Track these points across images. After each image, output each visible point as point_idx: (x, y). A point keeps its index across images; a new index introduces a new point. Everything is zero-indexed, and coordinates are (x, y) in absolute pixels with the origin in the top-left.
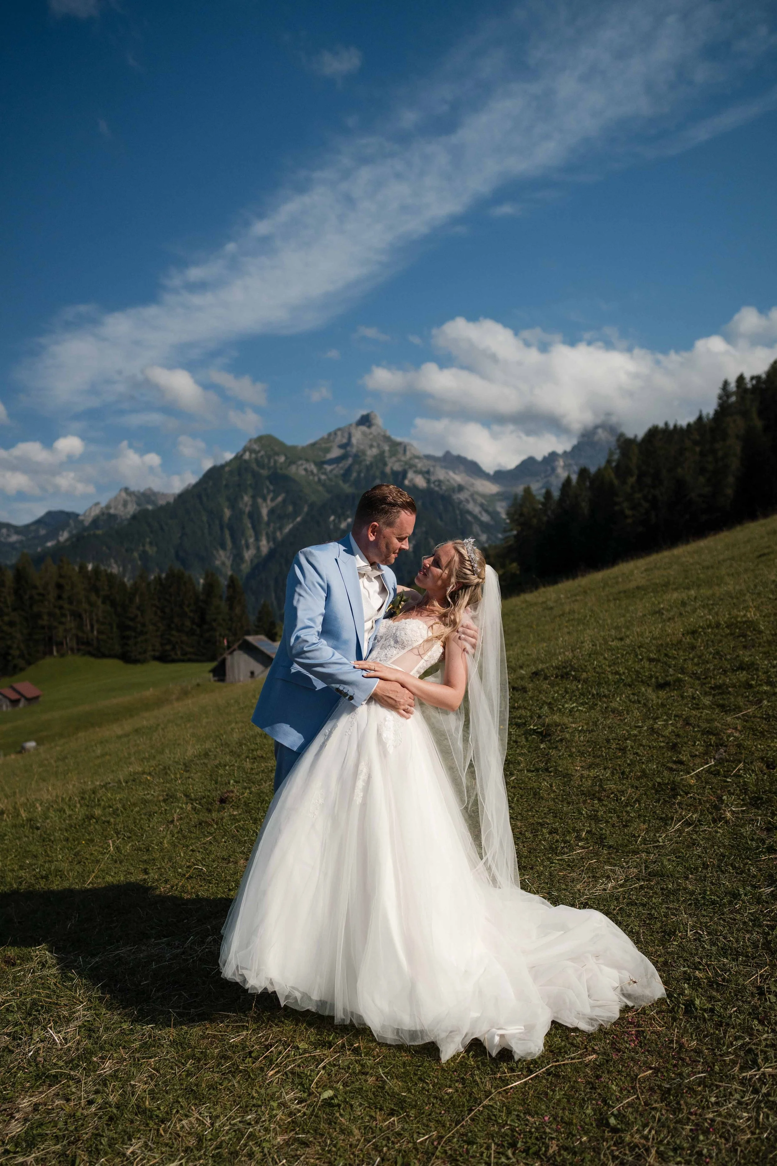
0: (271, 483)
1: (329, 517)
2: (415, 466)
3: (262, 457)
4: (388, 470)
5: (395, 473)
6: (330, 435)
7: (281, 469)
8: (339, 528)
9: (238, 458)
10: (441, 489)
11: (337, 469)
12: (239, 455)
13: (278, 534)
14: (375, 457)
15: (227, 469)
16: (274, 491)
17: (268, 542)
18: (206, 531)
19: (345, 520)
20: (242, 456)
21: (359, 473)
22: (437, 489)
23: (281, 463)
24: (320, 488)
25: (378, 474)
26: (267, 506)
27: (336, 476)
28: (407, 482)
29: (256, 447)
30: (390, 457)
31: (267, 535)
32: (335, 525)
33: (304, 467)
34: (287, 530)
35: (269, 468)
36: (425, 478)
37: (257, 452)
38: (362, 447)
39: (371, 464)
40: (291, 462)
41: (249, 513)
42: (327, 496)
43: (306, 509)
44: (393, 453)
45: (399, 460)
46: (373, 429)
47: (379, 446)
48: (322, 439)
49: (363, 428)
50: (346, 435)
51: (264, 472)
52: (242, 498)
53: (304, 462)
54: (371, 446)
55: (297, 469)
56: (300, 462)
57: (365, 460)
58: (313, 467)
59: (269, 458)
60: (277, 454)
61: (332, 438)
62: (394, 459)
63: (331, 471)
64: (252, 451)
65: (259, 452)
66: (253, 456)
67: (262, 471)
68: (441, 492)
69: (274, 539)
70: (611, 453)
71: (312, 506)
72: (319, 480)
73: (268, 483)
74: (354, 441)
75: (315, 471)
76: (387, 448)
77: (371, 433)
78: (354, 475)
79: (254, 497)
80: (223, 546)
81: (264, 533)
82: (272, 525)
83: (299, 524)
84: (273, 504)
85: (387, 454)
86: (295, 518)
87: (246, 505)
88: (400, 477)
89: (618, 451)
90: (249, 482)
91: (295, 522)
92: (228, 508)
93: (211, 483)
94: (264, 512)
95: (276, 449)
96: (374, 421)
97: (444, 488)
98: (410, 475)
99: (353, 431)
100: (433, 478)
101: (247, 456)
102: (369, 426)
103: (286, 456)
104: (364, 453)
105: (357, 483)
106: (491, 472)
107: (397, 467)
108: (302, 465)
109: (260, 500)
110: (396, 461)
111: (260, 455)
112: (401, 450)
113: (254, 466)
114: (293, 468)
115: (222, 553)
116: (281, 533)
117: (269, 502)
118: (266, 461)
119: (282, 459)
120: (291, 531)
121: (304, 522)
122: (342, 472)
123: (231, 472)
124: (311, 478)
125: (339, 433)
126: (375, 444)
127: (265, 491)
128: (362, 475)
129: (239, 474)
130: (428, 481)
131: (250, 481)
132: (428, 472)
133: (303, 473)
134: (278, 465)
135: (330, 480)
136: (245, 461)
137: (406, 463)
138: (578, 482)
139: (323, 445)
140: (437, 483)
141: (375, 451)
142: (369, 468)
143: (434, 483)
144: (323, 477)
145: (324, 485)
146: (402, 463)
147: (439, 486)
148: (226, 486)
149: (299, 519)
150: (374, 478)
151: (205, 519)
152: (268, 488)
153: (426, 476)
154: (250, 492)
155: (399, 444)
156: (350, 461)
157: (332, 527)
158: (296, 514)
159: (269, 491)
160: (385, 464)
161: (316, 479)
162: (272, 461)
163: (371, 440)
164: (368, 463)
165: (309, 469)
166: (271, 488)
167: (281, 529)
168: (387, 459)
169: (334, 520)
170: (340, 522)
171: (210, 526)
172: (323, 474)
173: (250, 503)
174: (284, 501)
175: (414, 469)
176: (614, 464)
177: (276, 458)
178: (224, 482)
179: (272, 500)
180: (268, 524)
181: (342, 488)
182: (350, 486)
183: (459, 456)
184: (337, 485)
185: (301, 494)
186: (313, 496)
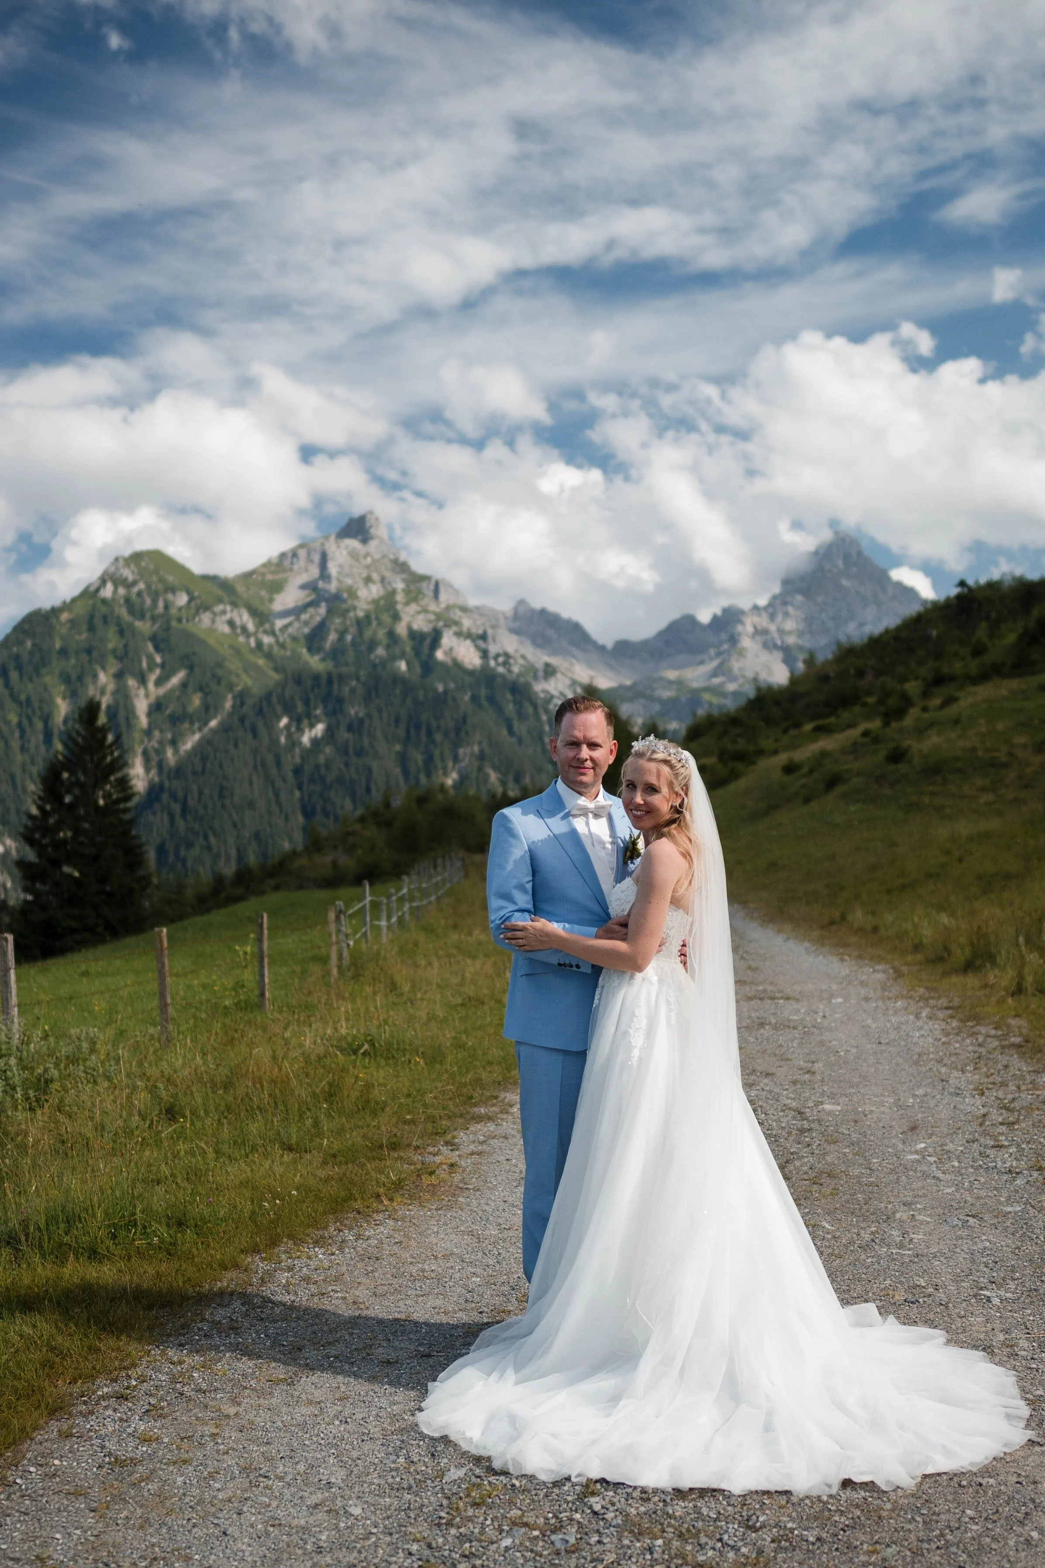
0: (157, 648)
1: (279, 719)
2: (457, 623)
3: (139, 594)
4: (401, 629)
5: (416, 637)
6: (283, 555)
7: (180, 620)
8: (300, 743)
9: (89, 594)
10: (510, 671)
11: (296, 625)
12: (92, 589)
13: (169, 753)
14: (375, 602)
15: (65, 616)
16: (163, 666)
17: (147, 769)
18: (15, 744)
19: (312, 726)
20: (98, 590)
21: (342, 634)
22: (501, 670)
23: (180, 609)
24: (261, 662)
25: (381, 634)
26: (147, 696)
27: (294, 639)
28: (439, 655)
29: (128, 574)
30: (407, 604)
31: (145, 753)
32: (289, 736)
33: (228, 616)
34: (189, 744)
35: (154, 619)
36: (477, 647)
37: (129, 586)
38: (349, 581)
39: (368, 617)
40: (199, 606)
41: (109, 707)
42: (276, 677)
43: (228, 704)
44: (413, 596)
45: (425, 611)
46: (373, 544)
47: (383, 580)
48: (267, 564)
49: (353, 543)
50: (316, 558)
51: (144, 627)
52: (95, 676)
53: (228, 608)
54: (368, 580)
55: (213, 621)
56: (219, 608)
57: (355, 608)
58: (245, 618)
59: (155, 596)
60: (173, 590)
61: (287, 563)
62: (413, 608)
63: (286, 627)
64: (118, 581)
65: (134, 583)
66: (122, 591)
67: (138, 624)
68: (511, 677)
69: (160, 765)
71: (241, 698)
72: (259, 644)
73: (150, 647)
74: (333, 569)
75: (251, 627)
76: (400, 585)
77: (367, 555)
78: (333, 637)
79: (119, 676)
81: (139, 750)
82: (157, 734)
83: (214, 732)
84: (161, 691)
85: (400, 597)
86: (206, 723)
87: (103, 692)
88: (427, 642)
90: (110, 646)
91: (206, 730)
92: (64, 698)
93: (29, 644)
94: (141, 706)
95: (170, 578)
96: (373, 531)
97: (516, 669)
98: (448, 639)
99: (331, 547)
100: (493, 649)
101: (108, 591)
102: (365, 541)
103: (189, 593)
104: (352, 593)
105: (336, 654)
106: (609, 645)
107: (421, 624)
108: (224, 612)
109: (132, 682)
110: (419, 613)
111: (135, 590)
112: (427, 589)
113: (123, 612)
114: (205, 618)
116: (176, 750)
117: (151, 686)
118: (148, 601)
119: (182, 599)
120: (194, 749)
121: (225, 728)
122: (306, 630)
123: (73, 623)
124: (241, 639)
125: (302, 553)
126: (375, 576)
127: (144, 664)
128: (349, 638)
129: (91, 628)
130: (485, 654)
131: (113, 642)
132: (484, 637)
133: (226, 629)
134: (173, 611)
135: (282, 646)
136: (104, 601)
137: (439, 617)
139: (269, 577)
140: (501, 659)
141: (375, 591)
142: (362, 624)
143: (497, 656)
144: (267, 640)
145: (269, 656)
146: (432, 617)
147: (505, 664)
148: (63, 652)
149: (213, 723)
150: (372, 645)
151: (14, 718)
152: (150, 658)
153: (481, 643)
154: (114, 666)
155: (425, 578)
156: (322, 610)
157: (283, 740)
158: (208, 710)
159: (152, 666)
160: (396, 617)
161: (252, 642)
162: (161, 604)
163: (368, 567)
164: (361, 614)
165: (238, 622)
166: (158, 659)
167: (174, 742)
168: (399, 607)
169: (288, 727)
170: (300, 730)
171: (23, 732)
172: (266, 632)
173: (111, 687)
174: (184, 685)
175: (454, 628)
177: (170, 596)
178: (58, 645)
179: (159, 683)
180: (148, 733)
181: (307, 663)
182: (323, 660)
183: (543, 612)
184: (296, 656)
185: (220, 672)
186: (244, 677)
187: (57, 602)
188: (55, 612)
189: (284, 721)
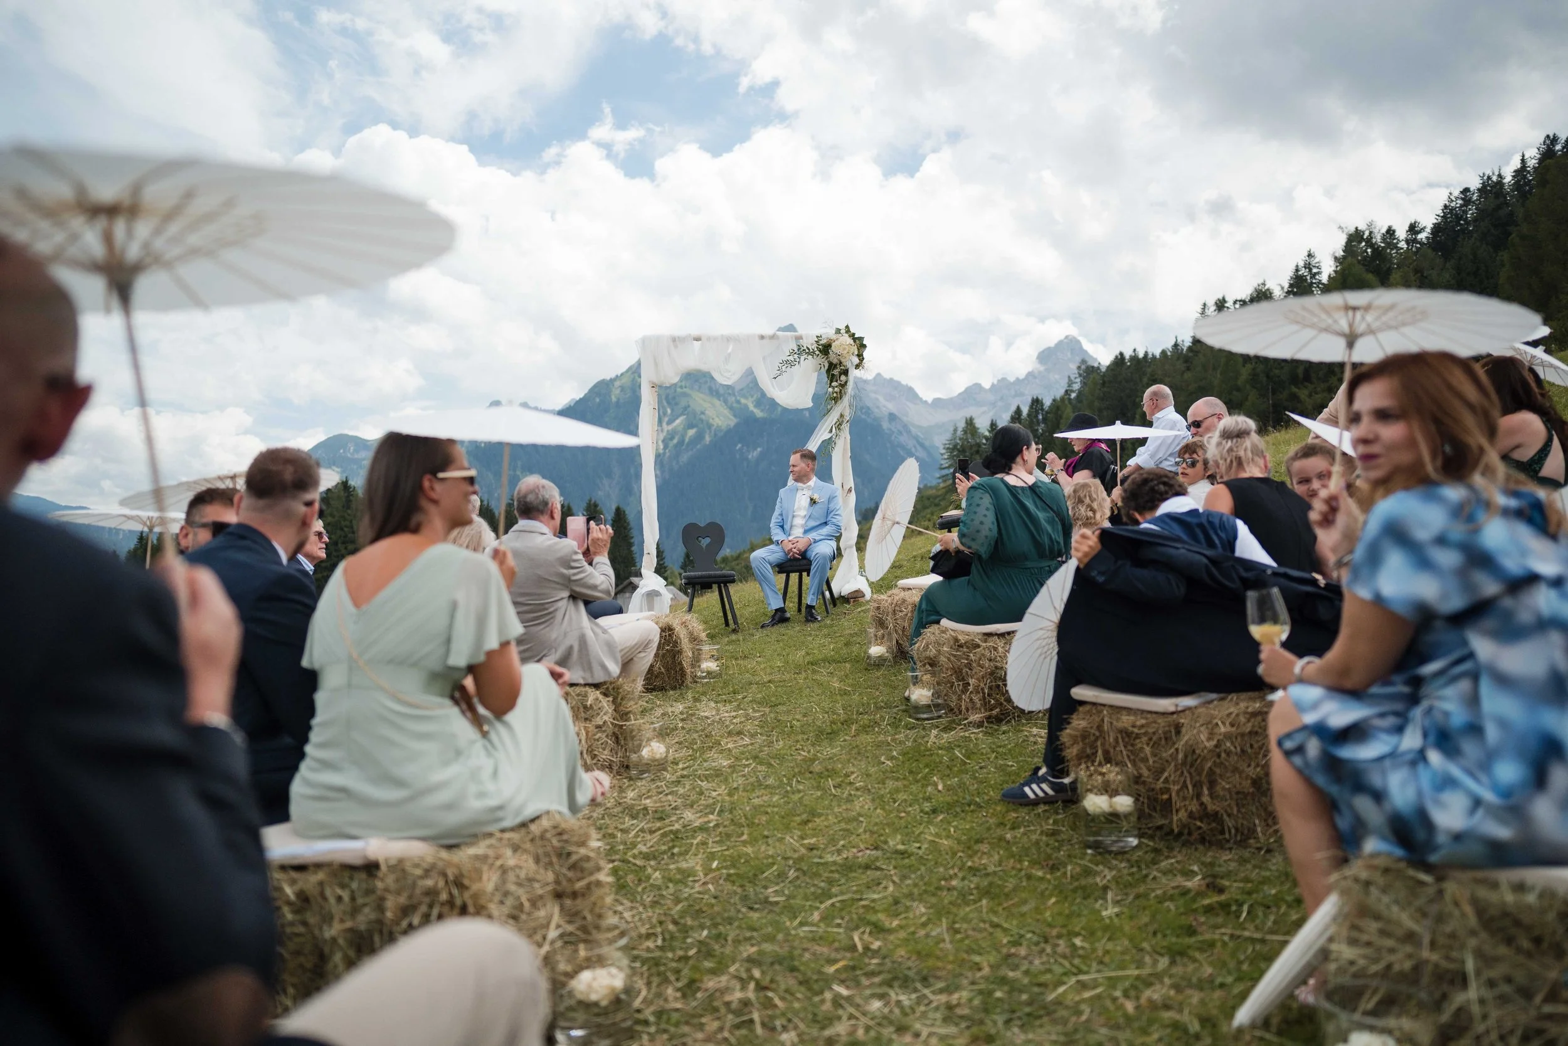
0: (669, 403)
1: (736, 446)
8: (746, 459)
9: (632, 371)
10: (868, 418)
12: (633, 368)
15: (617, 384)
19: (755, 449)
20: (636, 369)
22: (863, 417)
32: (742, 455)
42: (735, 421)
70: (1070, 383)
71: (715, 433)
73: (665, 402)
80: (609, 475)
82: (667, 452)
84: (670, 427)
86: (695, 445)
89: (1078, 380)
91: (695, 450)
93: (598, 400)
106: (930, 401)
115: (606, 481)
123: (622, 388)
138: (1029, 415)
144: (730, 398)
145: (731, 408)
149: (698, 447)
152: (665, 408)
157: (738, 456)
159: (666, 413)
161: (722, 400)
166: (669, 409)
169: (741, 449)
170: (748, 451)
176: (1073, 395)
181: (752, 412)
182: (762, 411)
183: (891, 379)
184: (746, 406)
185: (703, 417)
186: (717, 420)
187: (613, 376)
188: (612, 381)
189: (739, 446)
